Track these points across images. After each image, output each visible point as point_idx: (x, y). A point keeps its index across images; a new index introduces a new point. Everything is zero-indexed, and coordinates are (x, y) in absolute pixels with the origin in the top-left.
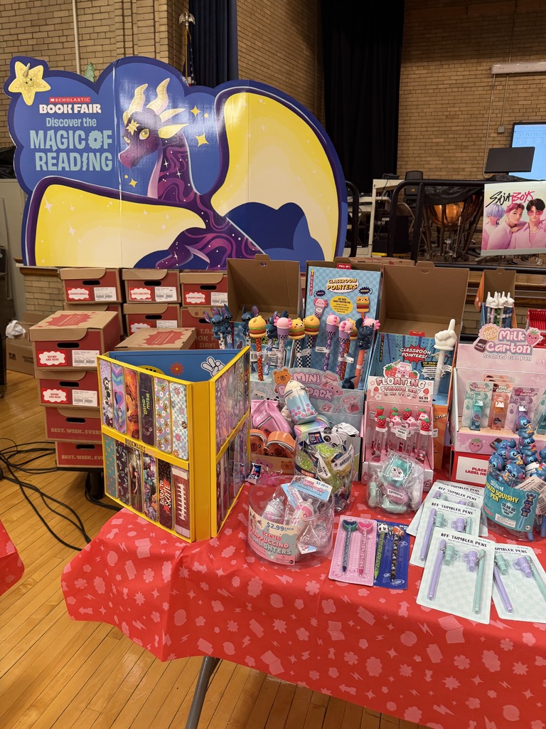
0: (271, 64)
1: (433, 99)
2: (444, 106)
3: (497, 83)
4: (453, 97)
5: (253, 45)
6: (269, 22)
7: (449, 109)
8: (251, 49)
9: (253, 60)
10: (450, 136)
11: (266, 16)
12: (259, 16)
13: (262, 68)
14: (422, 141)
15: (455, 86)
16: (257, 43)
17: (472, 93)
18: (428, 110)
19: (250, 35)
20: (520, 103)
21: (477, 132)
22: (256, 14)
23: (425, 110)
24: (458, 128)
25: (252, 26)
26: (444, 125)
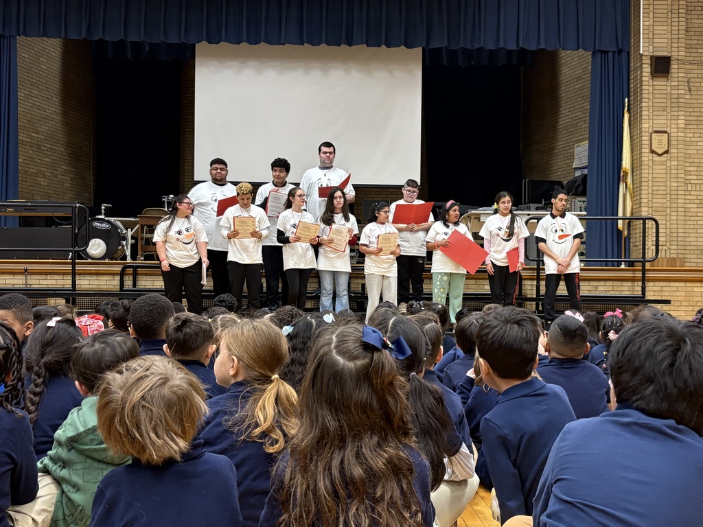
0: (47, 107)
5: (31, 94)
6: (45, 75)
8: (29, 97)
9: (30, 105)
11: (43, 70)
12: (37, 71)
13: (39, 111)
16: (34, 91)
19: (28, 86)
22: (33, 70)
25: (30, 79)
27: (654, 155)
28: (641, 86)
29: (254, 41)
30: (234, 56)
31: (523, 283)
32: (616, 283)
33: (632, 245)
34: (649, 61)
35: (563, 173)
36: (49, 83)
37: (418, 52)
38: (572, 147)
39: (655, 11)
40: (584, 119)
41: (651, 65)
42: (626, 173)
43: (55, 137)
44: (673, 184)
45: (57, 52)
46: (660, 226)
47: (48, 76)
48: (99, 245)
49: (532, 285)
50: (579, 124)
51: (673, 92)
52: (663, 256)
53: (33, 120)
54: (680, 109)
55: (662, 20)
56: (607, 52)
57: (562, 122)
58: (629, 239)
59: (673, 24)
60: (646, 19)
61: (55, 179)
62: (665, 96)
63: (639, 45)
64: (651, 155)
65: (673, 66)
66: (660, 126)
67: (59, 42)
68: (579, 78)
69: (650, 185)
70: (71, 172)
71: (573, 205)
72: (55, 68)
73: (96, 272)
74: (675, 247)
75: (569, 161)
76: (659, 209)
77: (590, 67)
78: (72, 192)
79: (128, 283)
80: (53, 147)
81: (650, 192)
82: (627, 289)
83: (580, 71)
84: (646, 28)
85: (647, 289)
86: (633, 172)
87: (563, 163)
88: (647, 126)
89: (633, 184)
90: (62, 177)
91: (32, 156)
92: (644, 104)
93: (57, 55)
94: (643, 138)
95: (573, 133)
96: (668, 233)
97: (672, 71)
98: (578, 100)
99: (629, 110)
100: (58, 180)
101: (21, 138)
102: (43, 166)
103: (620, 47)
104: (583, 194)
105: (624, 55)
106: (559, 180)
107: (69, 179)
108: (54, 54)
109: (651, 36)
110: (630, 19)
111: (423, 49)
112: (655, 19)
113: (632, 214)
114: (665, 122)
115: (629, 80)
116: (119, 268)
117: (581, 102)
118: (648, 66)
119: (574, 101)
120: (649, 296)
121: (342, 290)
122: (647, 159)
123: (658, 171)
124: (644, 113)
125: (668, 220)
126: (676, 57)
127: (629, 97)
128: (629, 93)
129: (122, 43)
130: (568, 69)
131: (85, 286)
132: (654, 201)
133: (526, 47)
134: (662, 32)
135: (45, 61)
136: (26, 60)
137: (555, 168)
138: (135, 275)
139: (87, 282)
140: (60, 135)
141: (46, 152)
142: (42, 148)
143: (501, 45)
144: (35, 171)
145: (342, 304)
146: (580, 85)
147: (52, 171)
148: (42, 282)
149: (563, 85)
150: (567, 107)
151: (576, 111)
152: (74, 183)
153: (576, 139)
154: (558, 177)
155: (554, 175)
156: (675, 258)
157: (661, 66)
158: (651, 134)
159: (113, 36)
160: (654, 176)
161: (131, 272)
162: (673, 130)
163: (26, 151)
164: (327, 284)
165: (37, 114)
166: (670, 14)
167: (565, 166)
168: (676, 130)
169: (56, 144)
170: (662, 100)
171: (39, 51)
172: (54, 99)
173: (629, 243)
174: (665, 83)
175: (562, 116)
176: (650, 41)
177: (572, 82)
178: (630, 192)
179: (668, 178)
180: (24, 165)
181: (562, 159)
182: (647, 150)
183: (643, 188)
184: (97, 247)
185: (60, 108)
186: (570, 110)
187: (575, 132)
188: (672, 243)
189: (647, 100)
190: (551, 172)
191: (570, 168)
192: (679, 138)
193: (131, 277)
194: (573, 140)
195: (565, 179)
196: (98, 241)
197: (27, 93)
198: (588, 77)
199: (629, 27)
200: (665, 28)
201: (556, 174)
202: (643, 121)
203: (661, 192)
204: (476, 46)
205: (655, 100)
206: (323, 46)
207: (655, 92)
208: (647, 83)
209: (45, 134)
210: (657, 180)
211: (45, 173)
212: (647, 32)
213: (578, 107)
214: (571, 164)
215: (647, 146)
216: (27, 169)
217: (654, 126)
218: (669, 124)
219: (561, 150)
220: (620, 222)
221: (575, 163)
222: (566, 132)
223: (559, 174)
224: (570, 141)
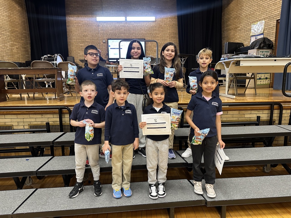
1: (77, 29)
2: (82, 32)
3: (100, 24)
4: (84, 29)
7: (84, 33)
10: (86, 43)
14: (75, 45)
15: (85, 24)
17: (91, 27)
18: (76, 33)
20: (109, 32)
21: (95, 42)
23: (75, 33)
24: (89, 40)
26: (83, 39)
35: (243, 39)
38: (250, 25)
75: (248, 33)
90: (11, 47)
95: (250, 18)
100: (8, 48)
107: (16, 48)
151: (253, 7)
152: (19, 50)
153: (253, 21)
167: (245, 35)
175: (244, 11)
181: (243, 32)
186: (249, 7)
187: (253, 17)
191: (248, 36)
194: (250, 22)
213: (255, 4)
219: (242, 28)
221: (251, 33)
222: (246, 18)
223: (241, 39)
224: (248, 22)
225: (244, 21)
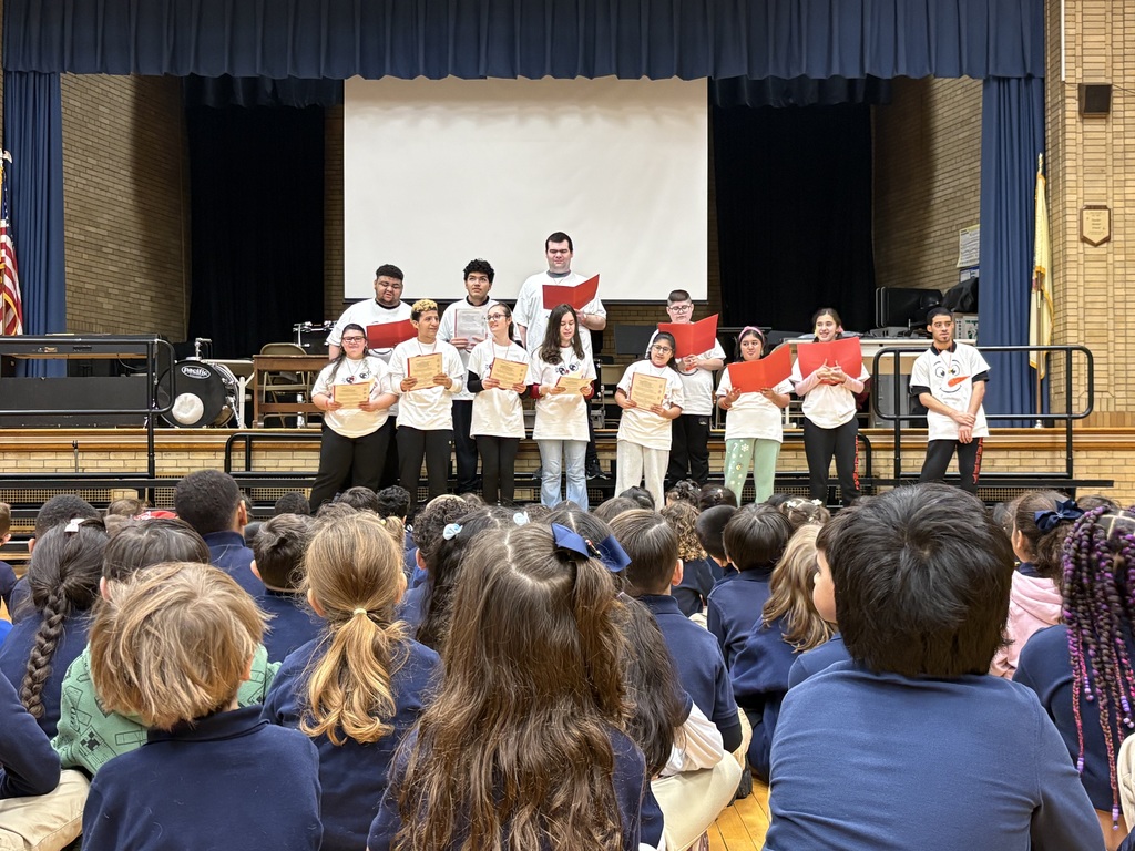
0: (111, 185)
5: (84, 164)
6: (107, 133)
8: (82, 169)
9: (84, 181)
11: (103, 126)
12: (94, 128)
13: (98, 191)
16: (90, 160)
19: (80, 151)
22: (89, 126)
25: (82, 140)
27: (1087, 245)
28: (1064, 133)
29: (436, 73)
30: (404, 98)
31: (873, 456)
32: (1024, 454)
33: (1052, 391)
34: (1076, 93)
35: (943, 275)
36: (116, 147)
37: (701, 86)
38: (956, 233)
39: (1085, 11)
40: (973, 188)
41: (1080, 99)
42: (1041, 275)
43: (124, 232)
44: (1117, 292)
45: (126, 97)
46: (1095, 360)
47: (112, 135)
48: (192, 404)
49: (888, 459)
50: (966, 197)
51: (1116, 142)
52: (1104, 409)
53: (88, 206)
54: (1128, 169)
55: (1097, 25)
56: (1008, 79)
57: (940, 194)
58: (1049, 381)
59: (1116, 31)
60: (1069, 25)
61: (125, 299)
62: (1103, 149)
63: (1060, 67)
64: (1081, 245)
65: (1115, 100)
66: (1095, 197)
67: (128, 81)
68: (965, 122)
69: (1081, 294)
70: (153, 288)
71: (957, 327)
72: (123, 123)
73: (188, 446)
74: (1122, 394)
75: (952, 257)
76: (1096, 333)
77: (981, 105)
78: (153, 320)
79: (238, 463)
80: (122, 249)
81: (1081, 304)
82: (1043, 462)
83: (967, 110)
84: (1070, 39)
85: (1075, 463)
86: (1052, 274)
87: (941, 260)
88: (1074, 198)
89: (1053, 293)
90: (137, 296)
91: (88, 263)
92: (1068, 163)
93: (126, 102)
94: (1068, 218)
95: (957, 211)
96: (1112, 372)
97: (1115, 107)
98: (963, 158)
99: (1044, 173)
100: (130, 300)
101: (71, 235)
102: (107, 278)
103: (1028, 71)
104: (973, 310)
105: (1035, 83)
106: (936, 288)
107: (149, 298)
108: (121, 100)
109: (1079, 52)
110: (1044, 25)
111: (709, 79)
112: (1086, 25)
113: (1052, 341)
114: (1104, 191)
115: (1044, 124)
116: (224, 440)
117: (969, 161)
118: (1074, 101)
119: (958, 160)
120: (1079, 475)
121: (577, 470)
122: (1074, 251)
123: (1093, 271)
124: (1068, 177)
125: (1111, 350)
126: (1121, 86)
127: (1044, 152)
128: (1044, 144)
129: (226, 81)
130: (947, 108)
131: (170, 470)
132: (1088, 319)
133: (876, 73)
134: (1097, 45)
135: (107, 111)
136: (78, 110)
137: (929, 268)
138: (249, 450)
139: (174, 463)
140: (132, 229)
141: (110, 257)
142: (104, 249)
143: (836, 71)
144: (93, 287)
145: (576, 494)
146: (967, 133)
147: (120, 287)
148: (101, 464)
149: (939, 134)
150: (946, 170)
151: (960, 176)
152: (156, 305)
153: (961, 221)
154: (933, 283)
155: (927, 280)
156: (1123, 413)
157: (1097, 100)
158: (1081, 211)
159: (211, 70)
160: (1088, 278)
161: (243, 446)
162: (1117, 204)
163: (79, 254)
164: (553, 461)
165: (96, 197)
166: (1109, 15)
167: (945, 264)
168: (1121, 204)
169: (127, 244)
170: (1098, 156)
171: (96, 95)
172: (122, 172)
173: (1049, 388)
174: (1103, 128)
175: (938, 184)
176: (1079, 60)
177: (953, 128)
178: (1048, 305)
179: (1110, 283)
180: (76, 278)
181: (940, 254)
182: (1076, 238)
183: (1069, 299)
184: (188, 407)
185: (132, 186)
186: (951, 174)
187: (961, 209)
188: (1118, 388)
189: (1074, 156)
190: (922, 275)
191: (952, 268)
192: (1128, 217)
193: (243, 454)
194: (956, 222)
195: (945, 286)
196: (190, 396)
197: (79, 162)
198: (978, 120)
199: (1044, 39)
200: (1103, 38)
201: (932, 278)
202: (1068, 190)
203: (1099, 305)
204: (795, 74)
205: (1087, 156)
206: (548, 78)
207: (1086, 142)
208: (1073, 128)
209: (109, 228)
210: (1092, 285)
211: (110, 291)
212: (1073, 45)
213: (964, 168)
214: (954, 262)
215: (1075, 231)
216: (81, 285)
217: (1086, 197)
218: (1110, 195)
219: (937, 239)
220: (1033, 355)
221: (959, 261)
222: (945, 209)
223: (936, 277)
224: (950, 224)
225: (941, 216)
